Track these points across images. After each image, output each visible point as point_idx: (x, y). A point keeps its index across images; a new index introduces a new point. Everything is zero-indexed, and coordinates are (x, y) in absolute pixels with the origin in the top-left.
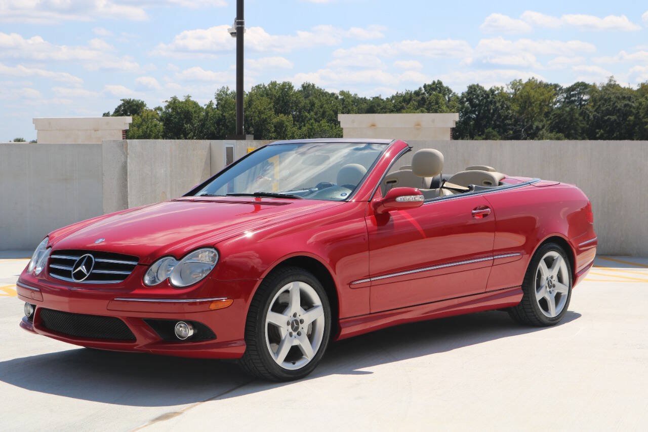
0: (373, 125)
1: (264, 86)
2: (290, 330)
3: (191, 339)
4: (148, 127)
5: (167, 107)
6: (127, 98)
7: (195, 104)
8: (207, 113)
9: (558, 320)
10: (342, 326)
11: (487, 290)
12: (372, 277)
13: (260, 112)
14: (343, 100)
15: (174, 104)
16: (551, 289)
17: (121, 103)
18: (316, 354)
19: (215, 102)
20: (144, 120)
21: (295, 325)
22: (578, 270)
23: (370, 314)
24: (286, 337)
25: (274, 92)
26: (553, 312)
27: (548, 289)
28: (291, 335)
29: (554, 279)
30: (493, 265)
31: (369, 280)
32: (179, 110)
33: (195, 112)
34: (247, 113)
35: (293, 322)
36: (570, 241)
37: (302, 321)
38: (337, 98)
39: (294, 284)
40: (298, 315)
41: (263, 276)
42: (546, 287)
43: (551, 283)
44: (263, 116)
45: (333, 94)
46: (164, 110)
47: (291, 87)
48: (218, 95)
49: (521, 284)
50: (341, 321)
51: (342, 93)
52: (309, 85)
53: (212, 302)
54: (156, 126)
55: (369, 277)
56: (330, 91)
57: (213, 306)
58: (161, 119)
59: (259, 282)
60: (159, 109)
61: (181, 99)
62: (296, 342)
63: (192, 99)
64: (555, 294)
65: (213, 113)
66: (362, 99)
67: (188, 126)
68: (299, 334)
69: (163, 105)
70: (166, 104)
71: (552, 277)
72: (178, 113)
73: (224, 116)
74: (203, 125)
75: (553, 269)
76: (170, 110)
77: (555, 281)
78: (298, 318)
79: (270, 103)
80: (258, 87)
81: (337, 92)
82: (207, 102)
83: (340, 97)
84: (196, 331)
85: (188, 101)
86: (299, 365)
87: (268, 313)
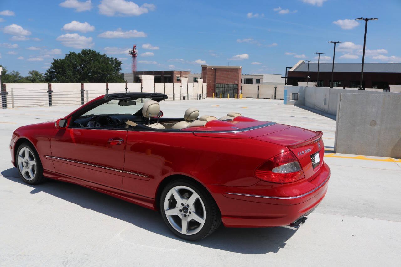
10: (44, 172)
11: (123, 190)
16: (186, 214)
23: (56, 172)
24: (24, 167)
26: (184, 230)
27: (183, 213)
29: (190, 208)
30: (122, 176)
31: (51, 157)
39: (26, 149)
41: (16, 142)
50: (43, 170)
62: (27, 170)
64: (189, 219)
71: (188, 206)
77: (192, 208)
78: (28, 162)
87: (19, 156)
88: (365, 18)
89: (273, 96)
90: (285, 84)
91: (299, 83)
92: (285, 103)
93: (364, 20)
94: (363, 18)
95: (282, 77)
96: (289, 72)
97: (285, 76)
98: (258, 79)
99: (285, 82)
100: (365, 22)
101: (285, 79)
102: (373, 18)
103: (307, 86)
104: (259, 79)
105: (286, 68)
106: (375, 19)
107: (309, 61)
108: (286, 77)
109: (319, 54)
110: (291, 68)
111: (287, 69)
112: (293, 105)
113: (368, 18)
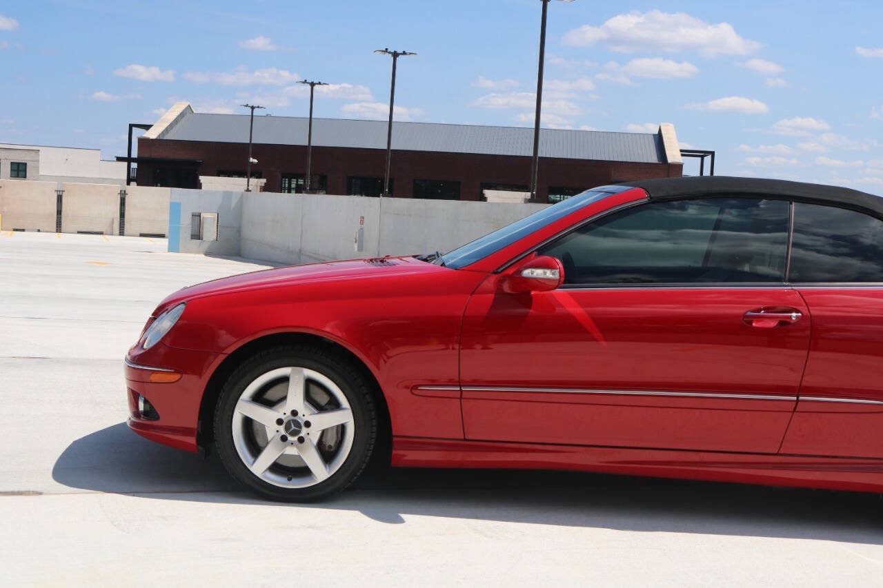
2: (283, 432)
10: (396, 446)
11: (781, 452)
12: (464, 386)
18: (333, 475)
21: (293, 426)
23: (465, 440)
24: (272, 439)
28: (284, 439)
30: (794, 411)
31: (458, 389)
35: (289, 422)
39: (293, 370)
40: (300, 414)
41: (230, 351)
50: (395, 439)
53: (155, 372)
55: (460, 383)
57: (154, 378)
59: (221, 358)
62: (291, 451)
68: (301, 440)
78: (301, 419)
86: (297, 483)
87: (239, 402)
89: (113, 222)
90: (126, 183)
91: (203, 179)
92: (173, 248)
95: (119, 159)
96: (143, 142)
97: (126, 155)
98: (18, 164)
99: (125, 177)
101: (125, 164)
103: (248, 190)
104: (25, 164)
105: (131, 126)
107: (253, 108)
108: (129, 160)
109: (312, 85)
110: (147, 127)
111: (134, 128)
112: (203, 256)
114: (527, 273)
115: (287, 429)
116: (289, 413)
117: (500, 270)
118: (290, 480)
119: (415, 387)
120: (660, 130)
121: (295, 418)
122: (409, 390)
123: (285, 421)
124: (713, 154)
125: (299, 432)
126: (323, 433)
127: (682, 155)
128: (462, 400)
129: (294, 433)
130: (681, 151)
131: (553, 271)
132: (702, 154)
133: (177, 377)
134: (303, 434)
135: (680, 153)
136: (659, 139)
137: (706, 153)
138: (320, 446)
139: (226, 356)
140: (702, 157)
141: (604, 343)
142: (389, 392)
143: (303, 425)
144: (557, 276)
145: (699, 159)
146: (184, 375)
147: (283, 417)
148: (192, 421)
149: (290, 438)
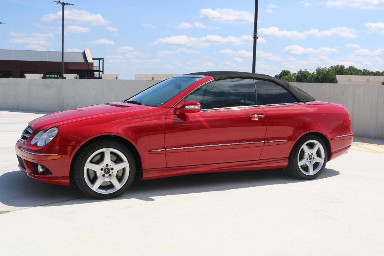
0: (350, 80)
1: (334, 66)
2: (103, 172)
3: (43, 173)
4: (290, 80)
5: (298, 73)
6: (284, 70)
7: (308, 72)
8: (312, 76)
9: (314, 177)
10: (144, 173)
11: (260, 159)
12: (167, 149)
13: (332, 76)
14: (364, 72)
15: (300, 72)
16: (311, 160)
17: (282, 71)
18: (123, 186)
19: (316, 72)
20: (289, 77)
21: (107, 171)
22: (333, 151)
23: (167, 167)
24: (100, 176)
25: (337, 69)
26: (311, 172)
27: (309, 160)
28: (104, 175)
29: (313, 155)
30: (264, 146)
31: (165, 150)
32: (302, 74)
33: (308, 75)
34: (327, 76)
35: (105, 169)
36: (327, 136)
37: (112, 169)
38: (361, 71)
39: (106, 150)
41: (82, 144)
42: (307, 159)
43: (311, 156)
44: (333, 77)
45: (360, 70)
46: (297, 74)
47: (344, 67)
48: (317, 69)
49: (288, 156)
50: (143, 170)
51: (364, 70)
52: (352, 67)
53: (49, 156)
54: (293, 79)
55: (165, 148)
56: (359, 69)
57: (49, 158)
58: (296, 77)
60: (295, 74)
61: (303, 70)
62: (107, 180)
63: (307, 70)
64: (314, 163)
65: (314, 76)
66: (371, 72)
67: (305, 80)
68: (110, 175)
69: (297, 72)
70: (298, 72)
71: (312, 154)
72: (302, 75)
73: (318, 77)
74: (311, 80)
75: (313, 149)
76: (299, 74)
77: (315, 155)
78: (110, 167)
79: (335, 73)
80: (332, 67)
81: (362, 69)
82: (313, 72)
83: (363, 71)
84: (44, 170)
85: (306, 71)
86: (109, 192)
87: (86, 163)
88: (62, 2)
93: (61, 4)
94: (60, 2)
100: (62, 6)
102: (70, 3)
106: (71, 4)
113: (65, 3)
114: (187, 107)
115: (105, 172)
116: (105, 166)
117: (173, 107)
118: (106, 191)
119: (150, 151)
120: (84, 51)
121: (107, 167)
122: (148, 152)
123: (104, 169)
124: (103, 59)
125: (110, 172)
126: (118, 171)
127: (93, 60)
128: (166, 154)
129: (107, 173)
130: (92, 58)
131: (198, 106)
132: (99, 59)
133: (60, 157)
134: (110, 173)
135: (92, 59)
136: (84, 54)
137: (101, 59)
138: (117, 176)
139: (80, 147)
140: (99, 60)
141: (210, 129)
142: (142, 153)
143: (110, 169)
144: (200, 108)
145: (98, 61)
146: (63, 156)
147: (103, 167)
148: (67, 173)
149: (106, 175)
